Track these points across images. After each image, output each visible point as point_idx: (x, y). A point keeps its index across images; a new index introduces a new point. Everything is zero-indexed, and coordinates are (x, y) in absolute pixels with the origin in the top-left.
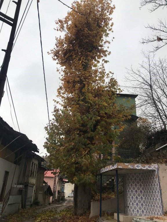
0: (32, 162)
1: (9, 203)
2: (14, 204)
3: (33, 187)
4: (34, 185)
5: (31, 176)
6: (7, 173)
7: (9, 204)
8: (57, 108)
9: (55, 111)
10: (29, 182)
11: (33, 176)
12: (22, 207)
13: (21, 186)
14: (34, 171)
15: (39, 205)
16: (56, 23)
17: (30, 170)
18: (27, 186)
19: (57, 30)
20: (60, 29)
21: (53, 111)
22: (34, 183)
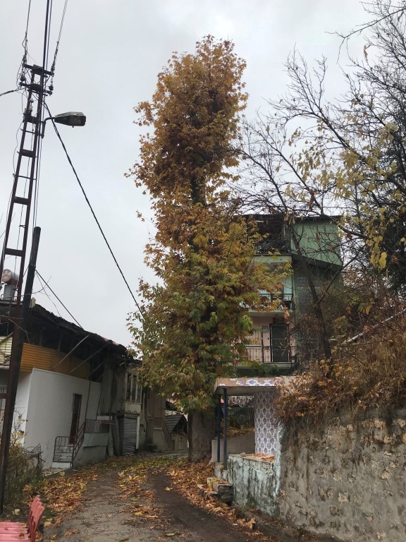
0: (126, 374)
1: (84, 445)
2: (95, 447)
3: (136, 419)
4: (138, 415)
5: (128, 398)
6: (77, 398)
7: (85, 447)
8: (145, 282)
9: (142, 288)
10: (126, 410)
11: (134, 399)
12: (115, 454)
13: (107, 418)
14: (134, 390)
15: (154, 452)
16: (137, 112)
17: (124, 389)
18: (123, 416)
19: (140, 124)
20: (144, 122)
21: (138, 289)
22: (139, 411)
